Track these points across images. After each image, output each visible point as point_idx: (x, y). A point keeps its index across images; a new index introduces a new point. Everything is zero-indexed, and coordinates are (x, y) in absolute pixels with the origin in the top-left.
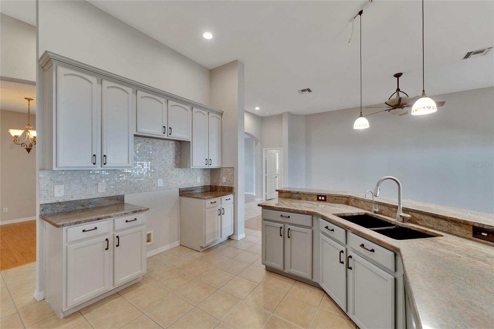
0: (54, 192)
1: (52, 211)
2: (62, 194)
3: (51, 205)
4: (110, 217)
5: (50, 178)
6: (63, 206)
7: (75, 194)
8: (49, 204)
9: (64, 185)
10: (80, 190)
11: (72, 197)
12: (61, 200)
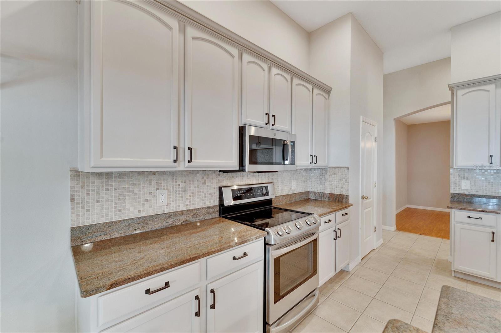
0: (461, 185)
1: (459, 200)
2: (468, 187)
3: (459, 195)
4: (497, 213)
5: (459, 174)
6: (468, 198)
7: (480, 190)
8: (457, 193)
9: (469, 181)
10: (486, 186)
11: (477, 192)
12: (467, 193)
